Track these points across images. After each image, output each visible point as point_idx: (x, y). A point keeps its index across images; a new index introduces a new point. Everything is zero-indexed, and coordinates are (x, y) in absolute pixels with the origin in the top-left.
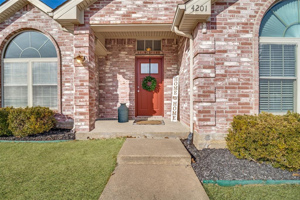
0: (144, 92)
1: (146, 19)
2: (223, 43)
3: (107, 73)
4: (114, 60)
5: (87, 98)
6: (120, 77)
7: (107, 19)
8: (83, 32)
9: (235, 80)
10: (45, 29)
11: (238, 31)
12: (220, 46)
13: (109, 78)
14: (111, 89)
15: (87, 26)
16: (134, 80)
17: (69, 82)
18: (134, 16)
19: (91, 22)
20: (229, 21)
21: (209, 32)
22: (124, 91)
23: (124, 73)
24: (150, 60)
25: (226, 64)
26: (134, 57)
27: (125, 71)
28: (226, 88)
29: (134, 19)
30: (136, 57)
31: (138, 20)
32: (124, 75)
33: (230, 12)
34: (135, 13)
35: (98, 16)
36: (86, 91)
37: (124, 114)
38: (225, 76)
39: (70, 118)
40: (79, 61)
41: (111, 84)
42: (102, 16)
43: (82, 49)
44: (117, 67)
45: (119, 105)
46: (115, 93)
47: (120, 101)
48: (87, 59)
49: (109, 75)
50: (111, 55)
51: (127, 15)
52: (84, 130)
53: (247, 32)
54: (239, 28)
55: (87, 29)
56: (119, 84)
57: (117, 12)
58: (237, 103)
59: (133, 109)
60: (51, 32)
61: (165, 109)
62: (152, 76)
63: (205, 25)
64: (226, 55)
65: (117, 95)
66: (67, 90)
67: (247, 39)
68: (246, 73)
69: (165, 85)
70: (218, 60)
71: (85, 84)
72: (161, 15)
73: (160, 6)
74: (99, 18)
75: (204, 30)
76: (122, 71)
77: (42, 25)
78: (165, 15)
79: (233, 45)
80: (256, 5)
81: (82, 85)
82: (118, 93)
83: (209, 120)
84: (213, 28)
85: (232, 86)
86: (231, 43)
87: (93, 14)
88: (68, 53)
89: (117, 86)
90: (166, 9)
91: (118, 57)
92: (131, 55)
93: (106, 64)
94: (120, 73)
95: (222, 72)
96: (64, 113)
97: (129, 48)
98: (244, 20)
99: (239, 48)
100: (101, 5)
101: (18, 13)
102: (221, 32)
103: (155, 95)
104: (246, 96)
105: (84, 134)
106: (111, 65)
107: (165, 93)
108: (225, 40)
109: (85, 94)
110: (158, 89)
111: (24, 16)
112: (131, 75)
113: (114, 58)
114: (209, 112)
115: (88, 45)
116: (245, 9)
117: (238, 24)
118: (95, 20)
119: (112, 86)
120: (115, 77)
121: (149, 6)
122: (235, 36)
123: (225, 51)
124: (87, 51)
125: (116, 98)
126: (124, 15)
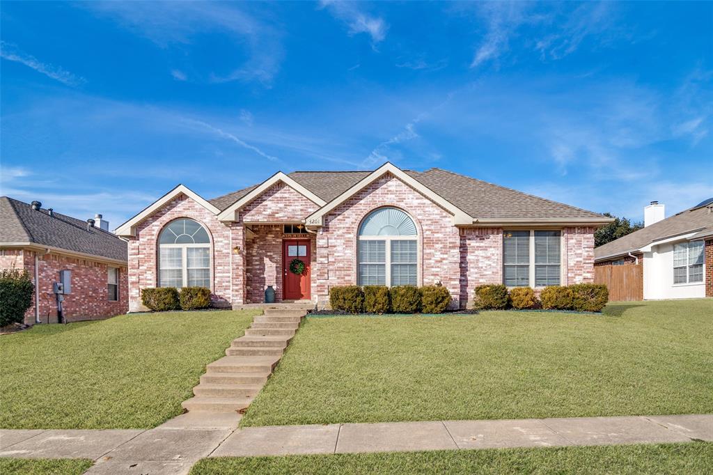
0: (292, 275)
1: (286, 218)
2: (334, 241)
3: (254, 256)
4: (262, 243)
5: (241, 278)
6: (266, 260)
7: (256, 218)
8: (238, 228)
9: (341, 265)
10: (199, 218)
11: (343, 233)
12: (331, 243)
13: (256, 261)
14: (258, 272)
15: (241, 223)
16: (281, 263)
17: (221, 265)
18: (277, 215)
19: (244, 220)
20: (338, 226)
21: (325, 234)
22: (271, 274)
23: (271, 256)
24: (298, 243)
25: (336, 254)
26: (281, 240)
27: (272, 254)
28: (336, 270)
29: (277, 218)
30: (283, 240)
31: (280, 219)
32: (271, 258)
33: (338, 220)
34: (277, 213)
35: (250, 216)
36: (241, 273)
37: (271, 295)
38: (335, 262)
39: (222, 298)
40: (236, 251)
41: (258, 267)
42: (252, 215)
43: (237, 241)
44: (264, 249)
45: (266, 288)
46: (262, 276)
47: (267, 284)
48: (242, 249)
49: (256, 258)
50: (258, 238)
51: (272, 215)
52: (239, 303)
53: (350, 233)
54: (345, 231)
55: (241, 226)
56: (266, 267)
57: (264, 213)
58: (342, 280)
59: (281, 292)
60: (204, 221)
61: (312, 292)
62: (300, 259)
63: (321, 229)
64: (335, 248)
65: (264, 278)
66: (219, 272)
67: (349, 238)
68: (349, 261)
69: (312, 267)
70: (330, 252)
71: (240, 267)
72: (298, 215)
73: (297, 207)
74: (251, 217)
75: (321, 233)
76: (269, 254)
77: (197, 214)
78: (301, 215)
79: (340, 242)
80: (356, 215)
81: (238, 268)
82: (265, 276)
83: (324, 291)
84: (327, 231)
85: (340, 269)
86: (339, 241)
87: (245, 214)
88: (220, 239)
89: (263, 269)
90: (302, 210)
91: (265, 240)
92: (278, 238)
93: (253, 247)
94: (267, 256)
95: (333, 260)
96: (216, 293)
97: (277, 231)
98: (347, 225)
99: (344, 244)
100: (251, 207)
101: (174, 202)
102: (332, 233)
103: (303, 278)
104: (349, 275)
105: (239, 306)
106: (258, 248)
107: (312, 276)
108: (335, 239)
109: (240, 275)
110: (305, 272)
111: (179, 205)
112: (278, 257)
113: (261, 241)
114: (324, 286)
115: (242, 238)
116: (349, 218)
117: (344, 228)
118: (248, 219)
119: (259, 269)
120: (261, 260)
121: (288, 207)
122: (341, 236)
123: (335, 246)
124: (241, 242)
125: (263, 281)
126: (269, 215)
